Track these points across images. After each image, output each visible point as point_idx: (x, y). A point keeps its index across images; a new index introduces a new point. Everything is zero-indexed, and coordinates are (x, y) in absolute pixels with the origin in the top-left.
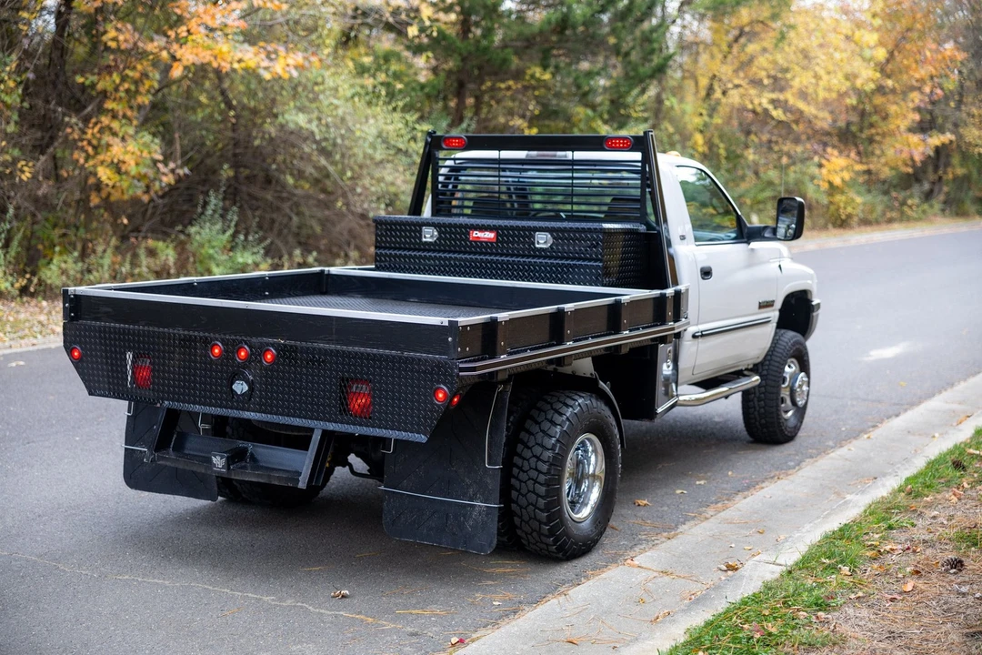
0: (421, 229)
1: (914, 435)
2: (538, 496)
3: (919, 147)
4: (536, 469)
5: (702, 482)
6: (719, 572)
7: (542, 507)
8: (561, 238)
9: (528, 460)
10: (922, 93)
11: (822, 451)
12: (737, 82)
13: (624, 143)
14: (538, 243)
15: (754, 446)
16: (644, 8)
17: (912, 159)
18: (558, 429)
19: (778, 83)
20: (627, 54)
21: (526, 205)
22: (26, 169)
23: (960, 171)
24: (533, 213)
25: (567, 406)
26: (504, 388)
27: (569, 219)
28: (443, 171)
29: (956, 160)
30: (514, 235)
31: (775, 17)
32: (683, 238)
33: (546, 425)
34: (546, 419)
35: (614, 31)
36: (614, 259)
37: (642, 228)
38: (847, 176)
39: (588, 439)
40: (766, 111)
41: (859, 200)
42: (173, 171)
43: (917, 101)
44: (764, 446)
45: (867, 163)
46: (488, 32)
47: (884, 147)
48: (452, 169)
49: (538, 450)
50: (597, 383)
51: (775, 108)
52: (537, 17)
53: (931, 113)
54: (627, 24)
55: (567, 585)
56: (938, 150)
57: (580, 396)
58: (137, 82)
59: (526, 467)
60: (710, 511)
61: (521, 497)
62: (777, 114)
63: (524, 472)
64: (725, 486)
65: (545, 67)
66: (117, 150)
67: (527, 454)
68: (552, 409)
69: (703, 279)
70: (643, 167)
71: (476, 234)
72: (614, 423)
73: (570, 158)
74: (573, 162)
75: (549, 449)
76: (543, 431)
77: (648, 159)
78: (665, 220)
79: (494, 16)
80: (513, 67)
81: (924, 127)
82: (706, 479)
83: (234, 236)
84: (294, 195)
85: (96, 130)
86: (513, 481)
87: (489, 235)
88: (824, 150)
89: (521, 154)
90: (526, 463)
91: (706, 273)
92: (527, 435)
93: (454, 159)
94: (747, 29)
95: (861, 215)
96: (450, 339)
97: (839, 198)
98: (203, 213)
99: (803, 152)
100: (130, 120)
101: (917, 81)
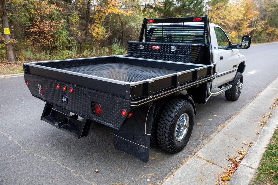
0: (139, 45)
1: (268, 98)
2: (166, 137)
3: (249, 30)
4: (165, 128)
5: (216, 116)
6: (226, 161)
7: (167, 140)
8: (178, 48)
9: (163, 125)
10: (250, 20)
11: (246, 104)
12: (216, 18)
13: (199, 19)
14: (172, 49)
15: (227, 101)
16: (199, 3)
17: (247, 33)
18: (174, 114)
19: (224, 18)
20: (196, 12)
21: (171, 38)
22: (80, 34)
23: (255, 35)
24: (173, 41)
25: (177, 106)
26: (153, 106)
27: (182, 42)
28: (148, 29)
29: (255, 33)
30: (165, 47)
31: (224, 5)
32: (215, 48)
33: (170, 113)
34: (170, 110)
35: (193, 8)
36: (194, 54)
37: (203, 45)
38: (235, 35)
39: (185, 115)
40: (221, 23)
41: (237, 40)
42: (108, 34)
43: (249, 22)
44: (230, 102)
45: (239, 33)
46: (170, 8)
47: (242, 30)
48: (151, 29)
49: (166, 122)
50: (188, 97)
51: (223, 23)
52: (178, 5)
53: (251, 24)
54: (196, 6)
55: (175, 168)
56: (252, 31)
57: (182, 102)
58: (101, 17)
59: (162, 127)
60: (219, 128)
61: (160, 136)
62: (223, 24)
63: (162, 128)
64: (222, 117)
65: (180, 15)
66: (97, 30)
67: (163, 122)
68: (172, 107)
69: (220, 60)
70: (205, 26)
71: (154, 47)
72: (193, 109)
73: (183, 24)
74: (184, 26)
75: (170, 122)
76: (169, 115)
77: (206, 24)
78: (211, 42)
79: (171, 5)
80: (174, 15)
81: (249, 27)
82: (217, 114)
83: (120, 46)
84: (132, 39)
85: (93, 26)
86: (158, 131)
87: (158, 47)
88: (231, 31)
89: (169, 24)
90: (162, 126)
91: (221, 58)
92: (163, 116)
93: (151, 26)
94: (219, 7)
95: (237, 43)
96: (127, 92)
97: (233, 40)
98: (114, 42)
99: (227, 31)
100: (100, 24)
101: (250, 18)
